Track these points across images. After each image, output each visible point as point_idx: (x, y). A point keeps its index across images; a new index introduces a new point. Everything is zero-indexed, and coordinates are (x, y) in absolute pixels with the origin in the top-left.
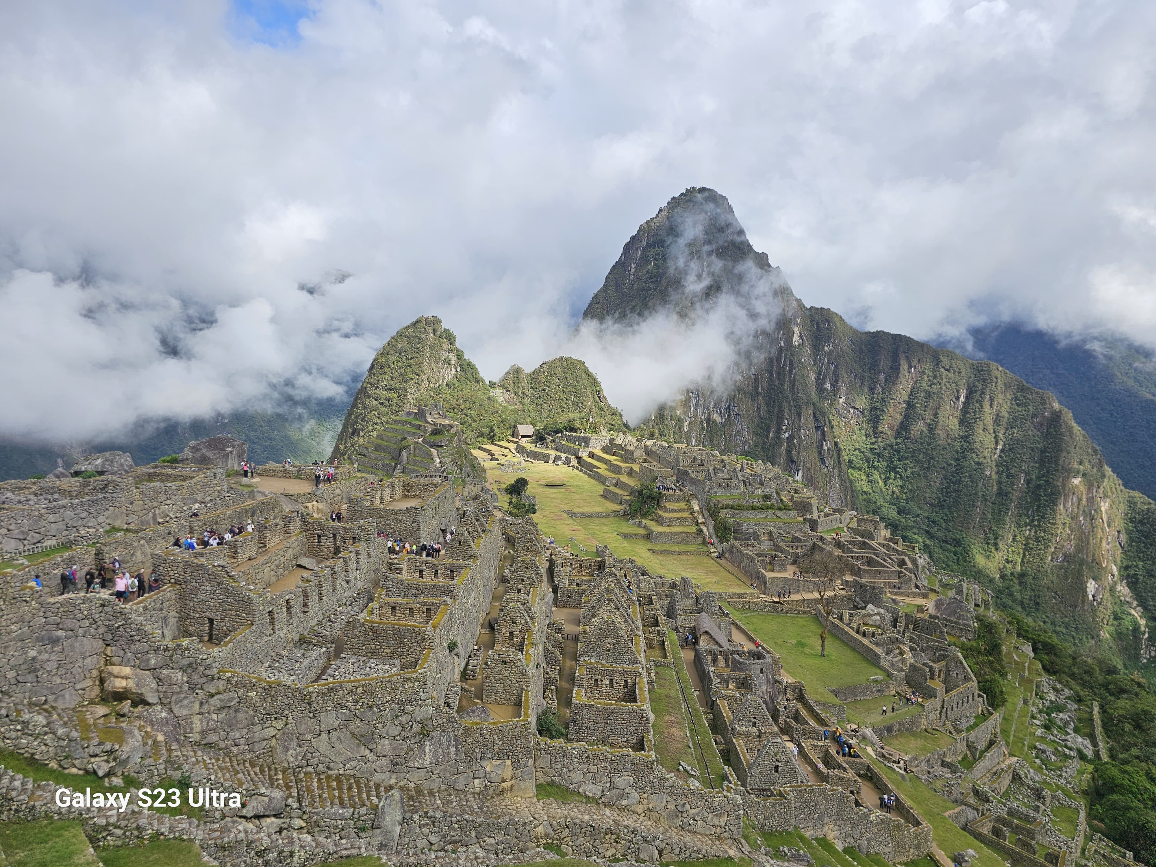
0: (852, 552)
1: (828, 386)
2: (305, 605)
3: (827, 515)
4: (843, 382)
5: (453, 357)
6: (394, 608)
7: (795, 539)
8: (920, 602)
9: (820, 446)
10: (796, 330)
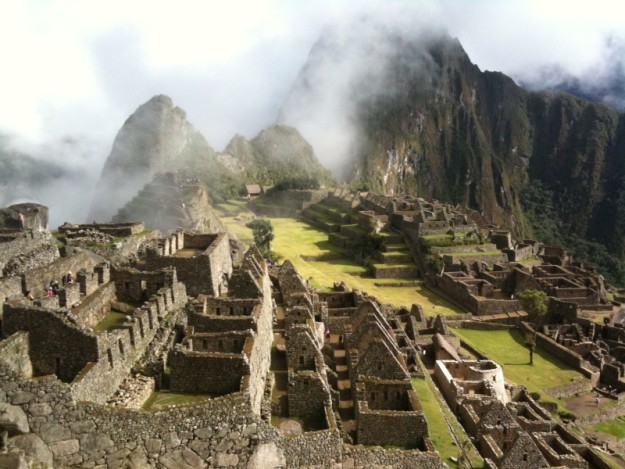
0: (547, 276)
1: (503, 139)
2: (132, 343)
3: (521, 247)
6: (205, 342)
7: (497, 268)
8: (607, 314)
9: (498, 191)
10: (474, 91)
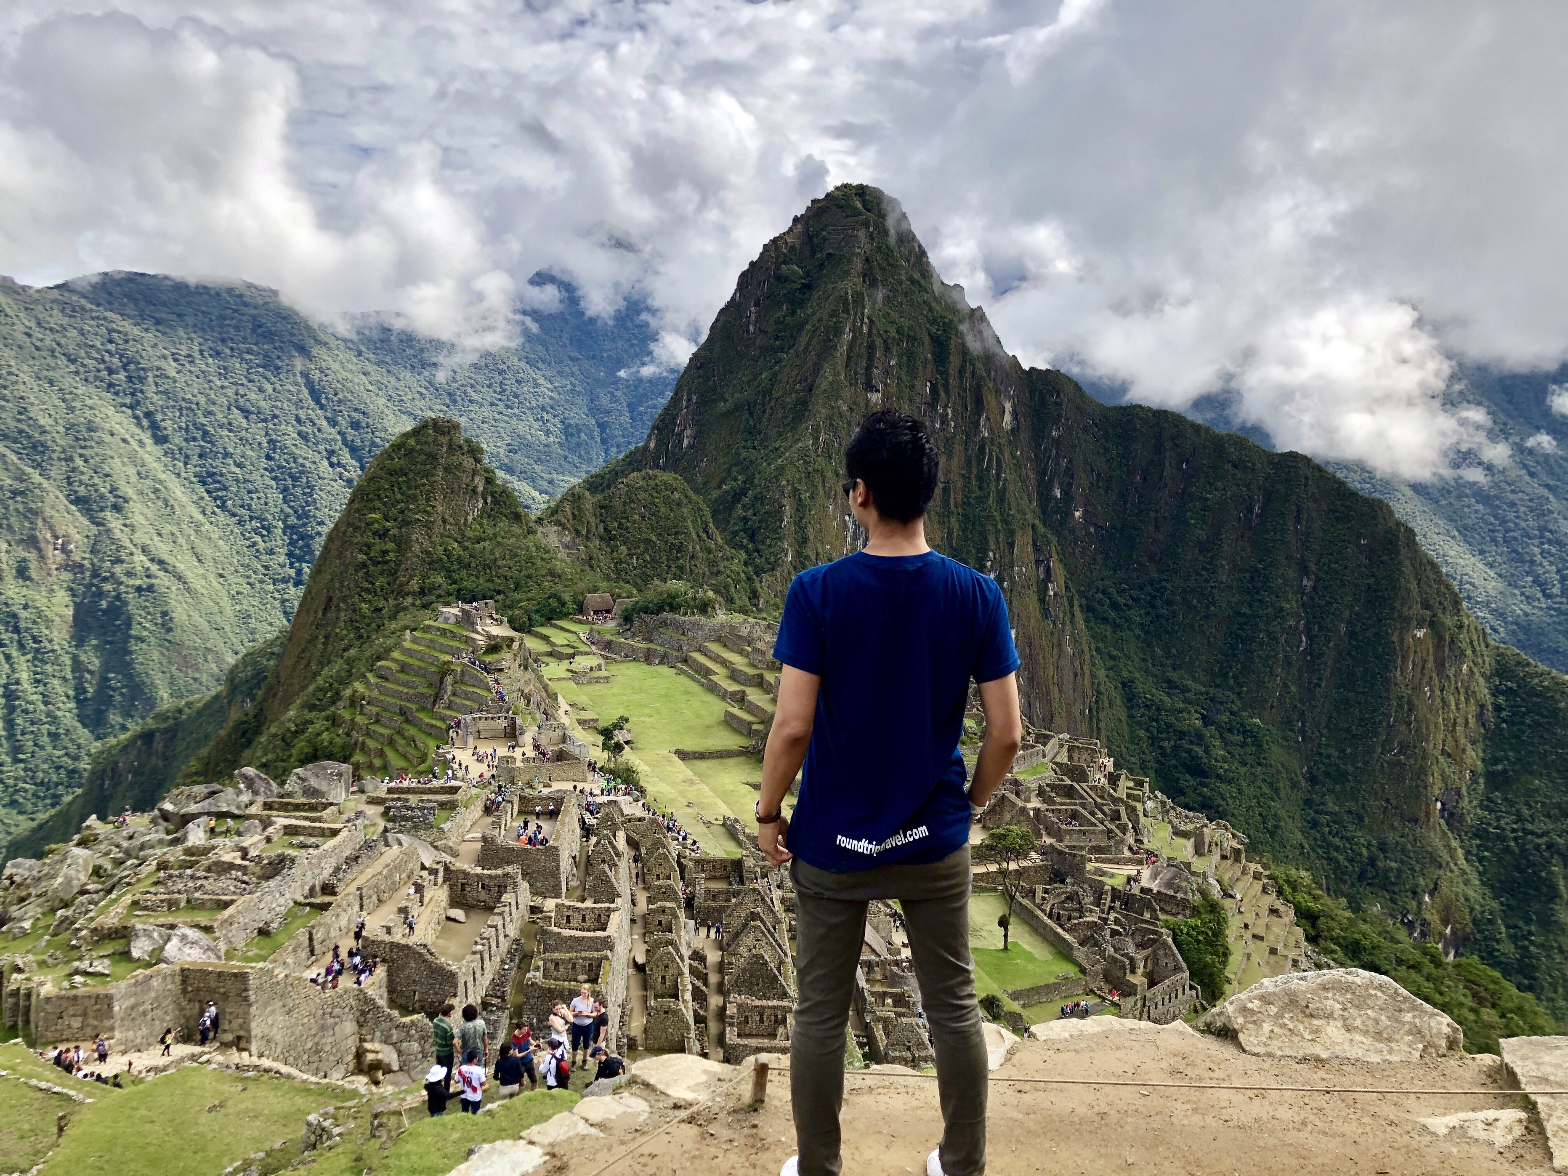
0: (1054, 803)
1: (1058, 493)
4: (1079, 486)
5: (479, 483)
6: (557, 964)
8: (1132, 870)
9: (1043, 590)
10: (1008, 406)
